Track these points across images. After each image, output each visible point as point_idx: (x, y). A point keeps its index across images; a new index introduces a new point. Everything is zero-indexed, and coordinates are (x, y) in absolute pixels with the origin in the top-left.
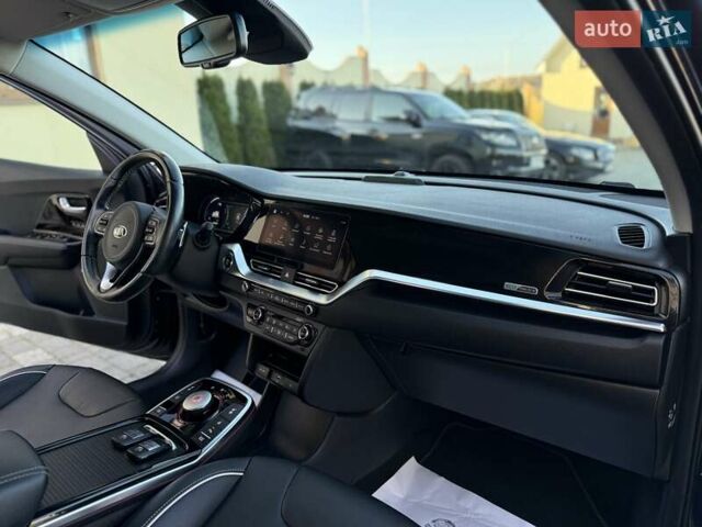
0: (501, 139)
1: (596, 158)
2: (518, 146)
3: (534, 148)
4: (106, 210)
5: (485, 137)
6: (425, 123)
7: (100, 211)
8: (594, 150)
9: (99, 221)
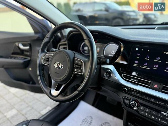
0: (132, 14)
1: (155, 17)
2: (136, 15)
3: (140, 15)
4: (46, 53)
5: (127, 13)
6: (110, 11)
7: (43, 54)
8: (154, 15)
9: (44, 58)
